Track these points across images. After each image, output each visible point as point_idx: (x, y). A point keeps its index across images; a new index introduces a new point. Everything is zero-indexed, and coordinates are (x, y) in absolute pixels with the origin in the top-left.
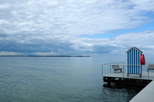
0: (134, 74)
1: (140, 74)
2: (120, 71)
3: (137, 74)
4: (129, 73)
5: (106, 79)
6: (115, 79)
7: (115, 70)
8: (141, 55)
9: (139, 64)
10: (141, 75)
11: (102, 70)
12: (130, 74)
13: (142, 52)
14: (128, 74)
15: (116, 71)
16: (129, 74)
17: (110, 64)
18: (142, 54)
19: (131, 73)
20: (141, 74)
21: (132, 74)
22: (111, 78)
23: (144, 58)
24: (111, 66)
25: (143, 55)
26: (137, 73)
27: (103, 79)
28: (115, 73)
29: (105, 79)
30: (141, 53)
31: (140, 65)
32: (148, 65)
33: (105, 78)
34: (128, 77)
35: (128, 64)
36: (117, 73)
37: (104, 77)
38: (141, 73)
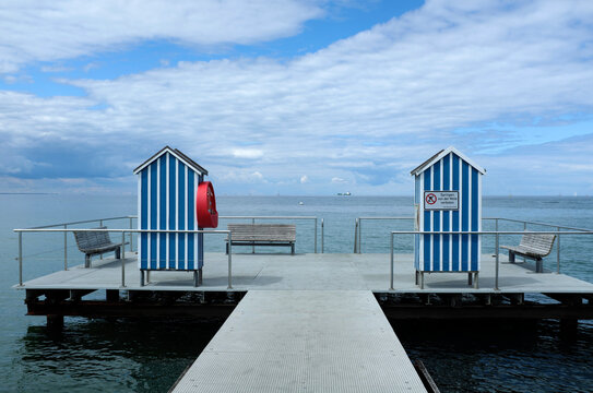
0: (172, 268)
1: (196, 267)
2: (112, 256)
3: (181, 269)
4: (149, 266)
5: (42, 298)
6: (84, 298)
7: (88, 255)
8: (201, 183)
9: (191, 226)
10: (199, 273)
11: (20, 259)
12: (153, 269)
13: (205, 172)
14: (142, 270)
15: (95, 260)
16: (148, 270)
17: (65, 225)
18: (206, 179)
19: (158, 266)
20: (200, 270)
21: (162, 268)
22: (65, 292)
23: (212, 199)
24: (72, 239)
25: (210, 185)
26: (181, 263)
27: (26, 302)
28: (88, 266)
29: (36, 301)
30: (201, 178)
31: (196, 229)
32: (231, 227)
33: (32, 294)
34: (143, 285)
35: (144, 225)
36: (100, 267)
37: (27, 290)
38: (201, 263)
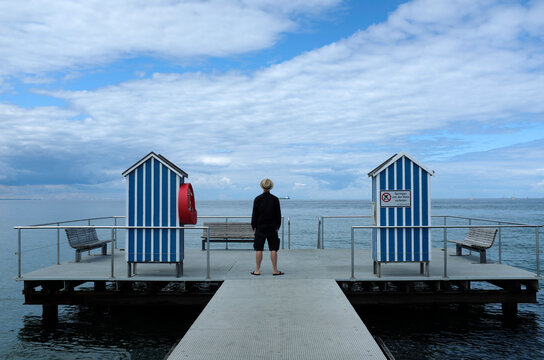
0: (156, 260)
1: (178, 260)
2: (98, 251)
3: (165, 261)
4: (136, 259)
5: (39, 289)
6: (76, 289)
7: (78, 251)
8: (182, 185)
9: (173, 223)
10: (180, 265)
11: (20, 253)
12: (140, 261)
13: (186, 175)
14: (129, 263)
15: (84, 255)
16: (135, 263)
17: (58, 224)
18: (186, 181)
19: (144, 259)
20: (181, 262)
21: (148, 261)
22: (58, 283)
23: (192, 198)
24: (63, 234)
25: (190, 186)
26: (165, 256)
27: (24, 292)
28: (78, 260)
29: (33, 292)
30: (182, 180)
31: (178, 226)
32: (205, 224)
33: (30, 285)
34: (130, 276)
35: (131, 222)
36: (88, 261)
37: (25, 281)
38: (182, 256)
